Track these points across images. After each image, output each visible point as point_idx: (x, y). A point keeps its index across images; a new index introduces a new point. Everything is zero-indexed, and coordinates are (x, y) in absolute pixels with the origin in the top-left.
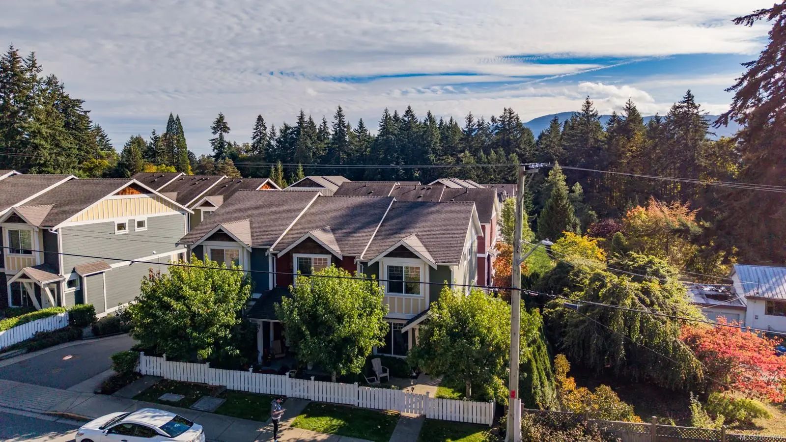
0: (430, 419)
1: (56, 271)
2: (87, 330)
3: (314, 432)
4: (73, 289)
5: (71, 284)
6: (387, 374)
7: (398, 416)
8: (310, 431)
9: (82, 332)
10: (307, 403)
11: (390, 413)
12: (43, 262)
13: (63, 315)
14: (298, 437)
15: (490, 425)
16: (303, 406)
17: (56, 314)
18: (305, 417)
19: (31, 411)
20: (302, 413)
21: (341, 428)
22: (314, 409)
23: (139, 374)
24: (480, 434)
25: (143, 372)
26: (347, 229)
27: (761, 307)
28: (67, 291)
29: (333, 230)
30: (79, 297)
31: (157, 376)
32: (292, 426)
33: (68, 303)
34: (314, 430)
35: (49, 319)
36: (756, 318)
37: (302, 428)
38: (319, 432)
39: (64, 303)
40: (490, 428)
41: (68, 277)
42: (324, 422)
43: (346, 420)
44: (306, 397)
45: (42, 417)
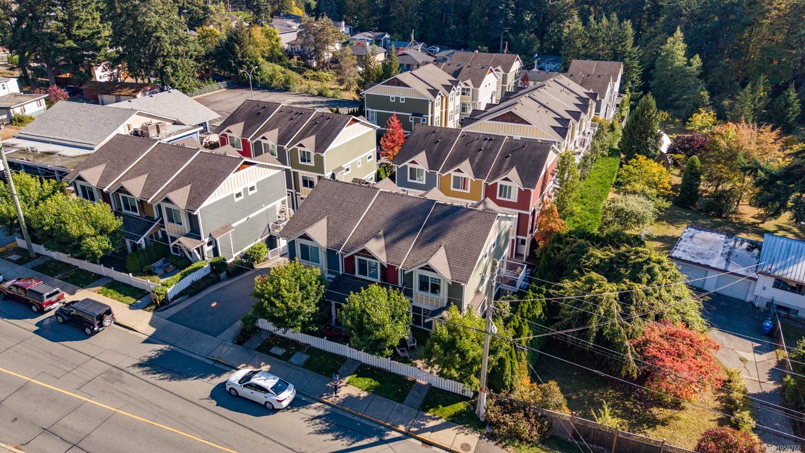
0: (433, 387)
1: (200, 238)
2: (223, 275)
3: (360, 390)
4: (211, 247)
5: (209, 244)
6: (415, 344)
7: (414, 382)
8: (357, 388)
9: (220, 277)
10: (359, 365)
11: (409, 379)
12: (190, 230)
13: (206, 266)
14: (349, 393)
15: (471, 397)
16: (356, 367)
17: (202, 267)
18: (356, 377)
19: (199, 355)
20: (354, 374)
21: (376, 388)
22: (363, 371)
23: (258, 328)
24: (462, 403)
25: (261, 327)
26: (395, 236)
27: (771, 281)
28: (208, 249)
29: (385, 235)
30: (216, 252)
31: (268, 331)
32: (347, 383)
33: (209, 258)
34: (360, 388)
35: (198, 272)
36: (764, 288)
37: (354, 385)
38: (363, 390)
39: (206, 258)
40: (471, 399)
41: (207, 240)
42: (367, 382)
43: (379, 381)
44: (359, 360)
45: (207, 361)
